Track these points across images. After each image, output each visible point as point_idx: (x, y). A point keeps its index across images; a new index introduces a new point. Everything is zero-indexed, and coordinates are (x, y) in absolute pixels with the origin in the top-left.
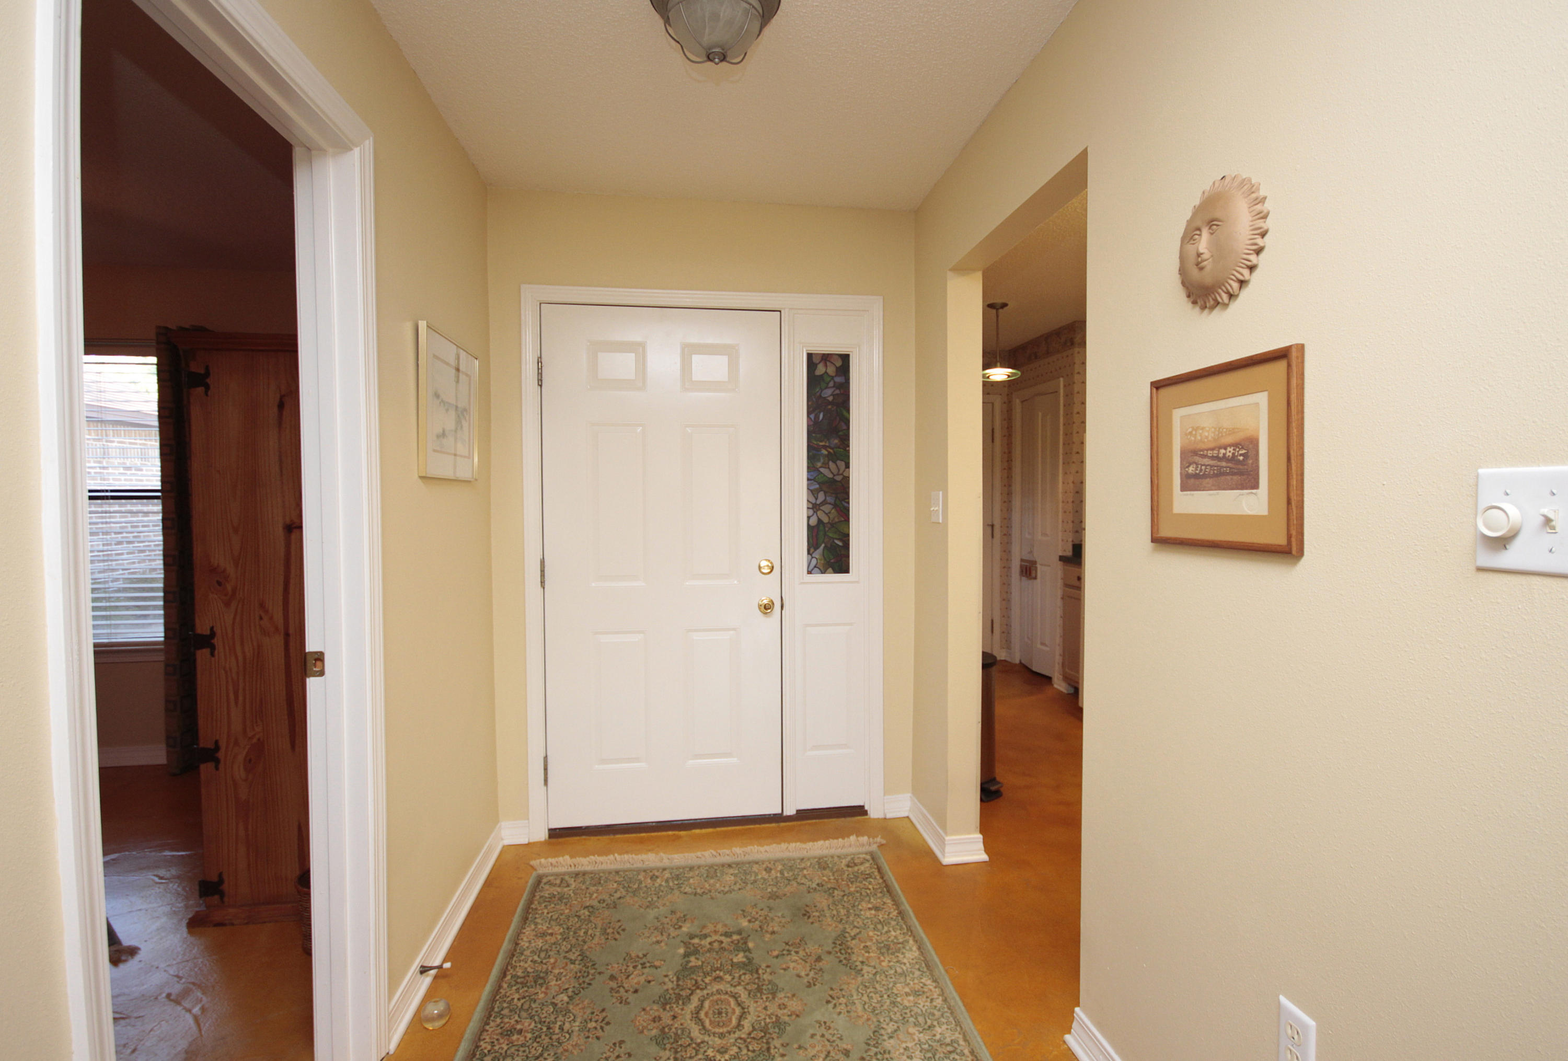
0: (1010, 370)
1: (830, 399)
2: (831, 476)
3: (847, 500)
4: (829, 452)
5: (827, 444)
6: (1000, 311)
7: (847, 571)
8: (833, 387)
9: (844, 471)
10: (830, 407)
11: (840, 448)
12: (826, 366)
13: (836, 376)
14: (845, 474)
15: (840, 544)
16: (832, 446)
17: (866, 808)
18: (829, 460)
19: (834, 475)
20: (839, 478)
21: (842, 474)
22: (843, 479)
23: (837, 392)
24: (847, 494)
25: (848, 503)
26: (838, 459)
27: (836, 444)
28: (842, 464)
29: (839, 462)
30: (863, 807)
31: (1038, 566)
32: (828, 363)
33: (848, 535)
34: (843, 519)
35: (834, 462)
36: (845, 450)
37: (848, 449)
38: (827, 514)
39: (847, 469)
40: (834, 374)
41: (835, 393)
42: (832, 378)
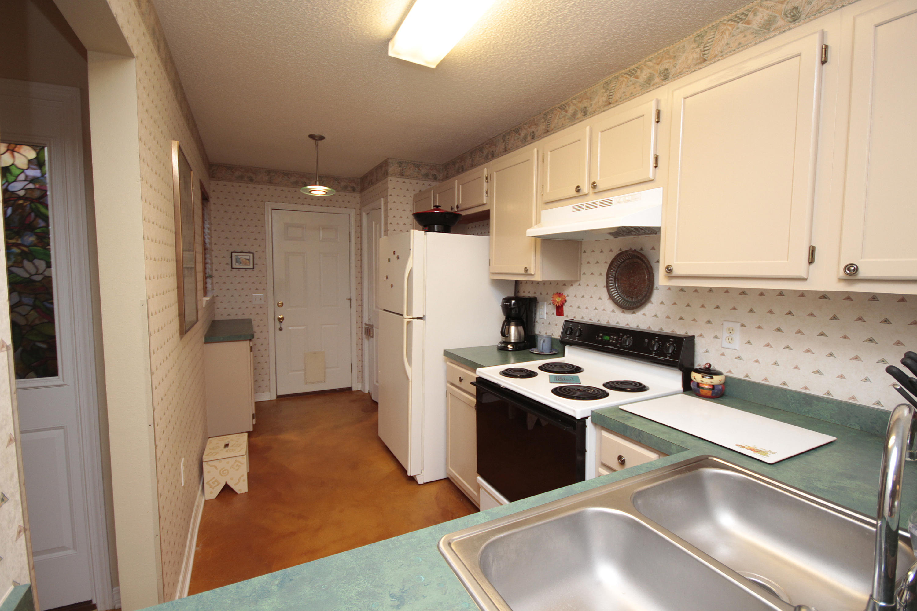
0: (327, 188)
1: (22, 193)
2: (27, 276)
3: (50, 301)
4: (23, 251)
5: (19, 242)
6: (319, 142)
7: (54, 372)
8: (25, 180)
9: (44, 271)
10: (21, 202)
11: (38, 247)
12: (13, 157)
13: (28, 169)
14: (46, 273)
15: (44, 346)
16: (26, 244)
17: (94, 602)
18: (24, 259)
19: (32, 275)
20: (38, 278)
21: (42, 274)
22: (43, 279)
23: (31, 186)
24: (51, 294)
25: (52, 303)
26: (35, 258)
27: (32, 241)
28: (41, 264)
29: (36, 261)
30: (91, 601)
31: (374, 328)
32: (16, 154)
33: (54, 337)
34: (46, 321)
35: (31, 261)
36: (45, 249)
37: (48, 247)
38: (23, 316)
39: (48, 269)
40: (25, 167)
41: (28, 187)
42: (23, 171)
